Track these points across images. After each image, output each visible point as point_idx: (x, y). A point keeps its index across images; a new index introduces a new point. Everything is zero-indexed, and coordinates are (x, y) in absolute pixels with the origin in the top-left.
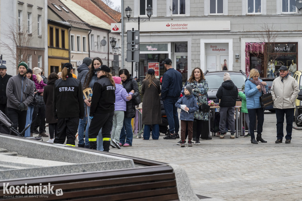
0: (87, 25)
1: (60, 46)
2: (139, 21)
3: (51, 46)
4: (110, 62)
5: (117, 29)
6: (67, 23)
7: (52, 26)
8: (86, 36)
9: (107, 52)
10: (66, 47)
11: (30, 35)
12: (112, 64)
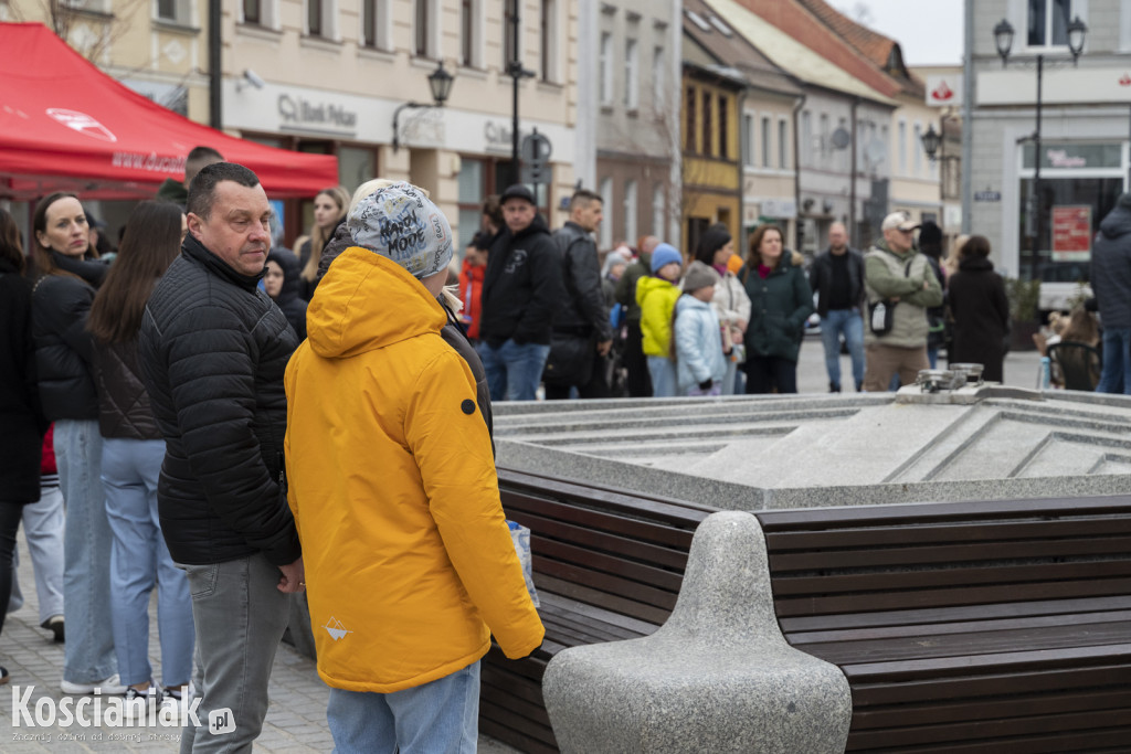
0: (793, 79)
1: (715, 151)
2: (1040, 69)
3: (689, 151)
4: (859, 205)
5: (949, 95)
6: (734, 73)
7: (692, 83)
8: (787, 116)
9: (848, 169)
10: (732, 153)
11: (633, 115)
12: (865, 211)
